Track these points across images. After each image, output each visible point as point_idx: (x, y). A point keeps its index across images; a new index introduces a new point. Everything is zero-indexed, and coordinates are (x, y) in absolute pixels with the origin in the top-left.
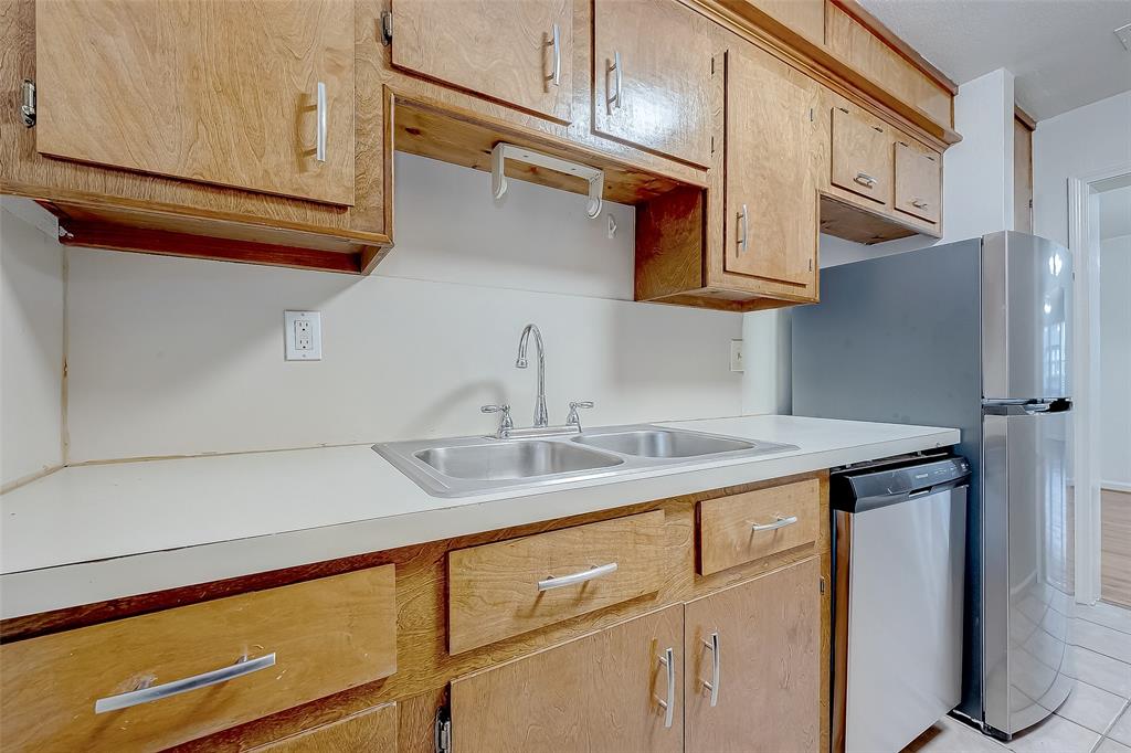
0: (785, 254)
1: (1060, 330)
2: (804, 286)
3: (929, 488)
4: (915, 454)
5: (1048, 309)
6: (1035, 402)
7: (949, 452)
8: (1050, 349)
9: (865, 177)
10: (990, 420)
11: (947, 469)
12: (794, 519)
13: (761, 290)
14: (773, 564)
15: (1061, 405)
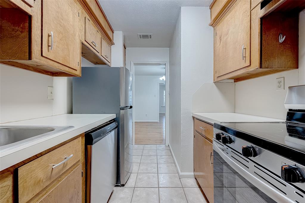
0: (69, 57)
1: (131, 92)
2: (76, 70)
3: (110, 131)
4: (107, 122)
5: (130, 88)
6: (127, 107)
7: (114, 120)
8: (130, 96)
9: (95, 43)
10: (121, 111)
11: (114, 125)
12: (72, 155)
13: (59, 68)
14: (63, 177)
15: (131, 107)
